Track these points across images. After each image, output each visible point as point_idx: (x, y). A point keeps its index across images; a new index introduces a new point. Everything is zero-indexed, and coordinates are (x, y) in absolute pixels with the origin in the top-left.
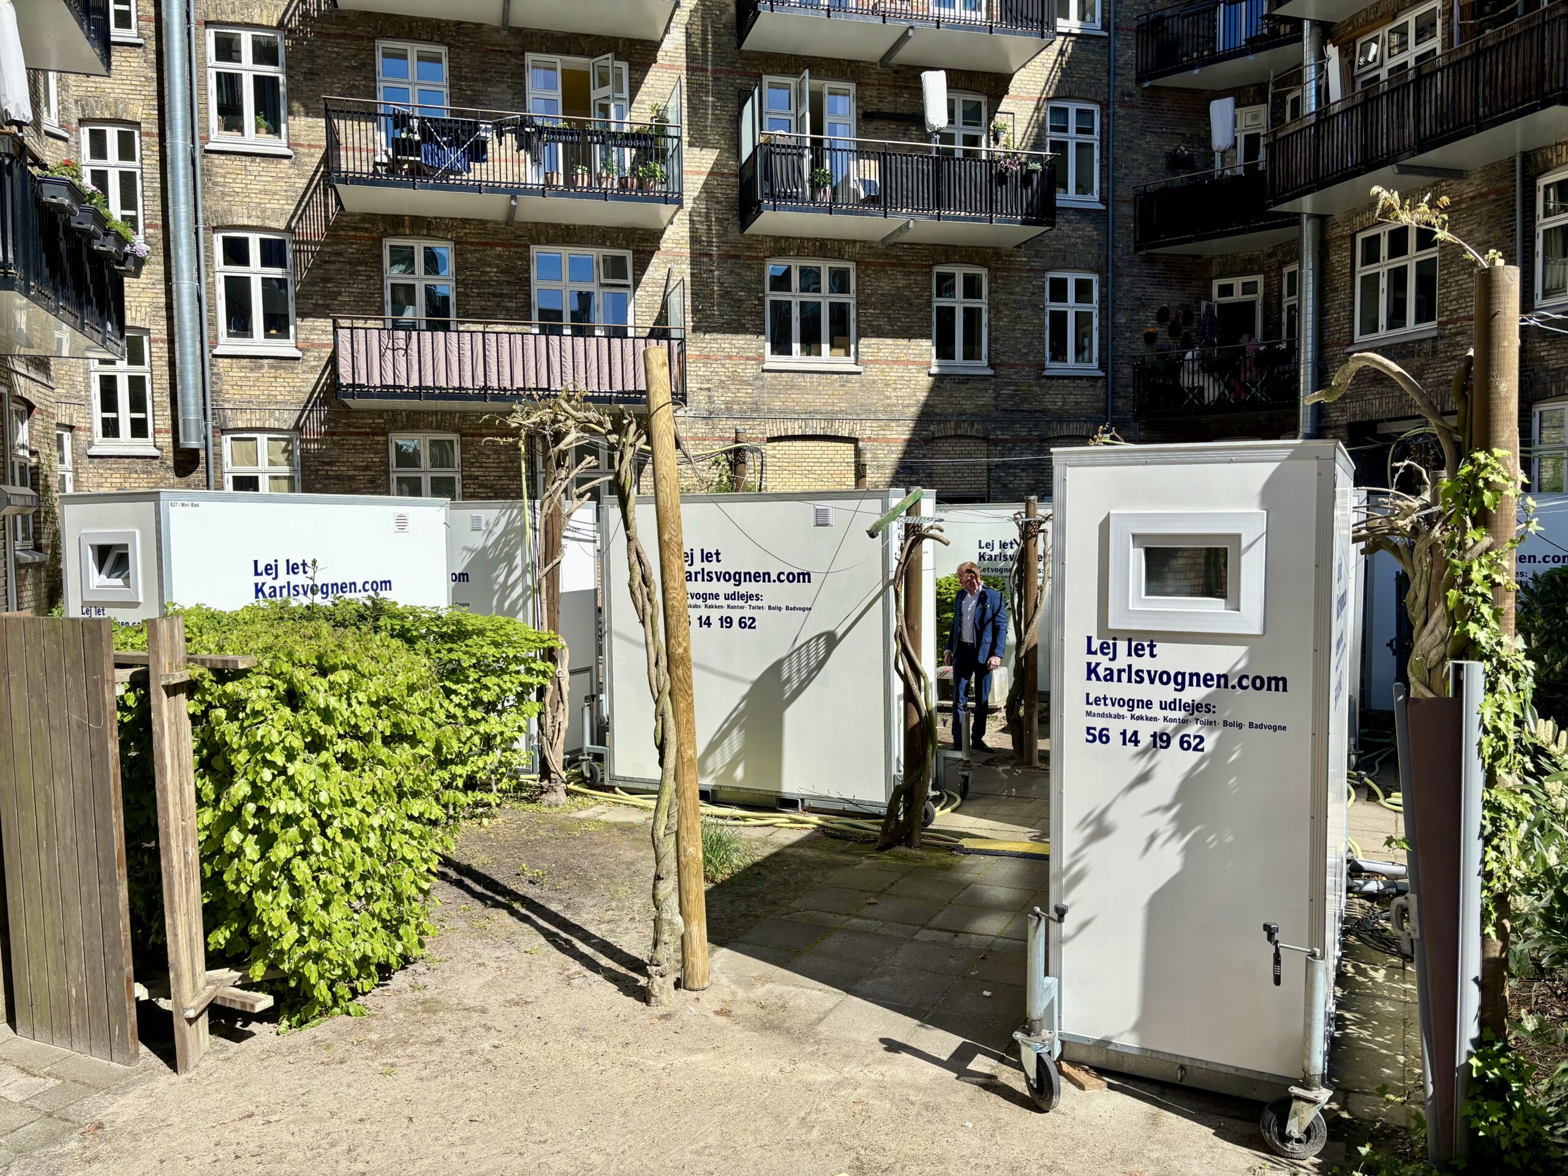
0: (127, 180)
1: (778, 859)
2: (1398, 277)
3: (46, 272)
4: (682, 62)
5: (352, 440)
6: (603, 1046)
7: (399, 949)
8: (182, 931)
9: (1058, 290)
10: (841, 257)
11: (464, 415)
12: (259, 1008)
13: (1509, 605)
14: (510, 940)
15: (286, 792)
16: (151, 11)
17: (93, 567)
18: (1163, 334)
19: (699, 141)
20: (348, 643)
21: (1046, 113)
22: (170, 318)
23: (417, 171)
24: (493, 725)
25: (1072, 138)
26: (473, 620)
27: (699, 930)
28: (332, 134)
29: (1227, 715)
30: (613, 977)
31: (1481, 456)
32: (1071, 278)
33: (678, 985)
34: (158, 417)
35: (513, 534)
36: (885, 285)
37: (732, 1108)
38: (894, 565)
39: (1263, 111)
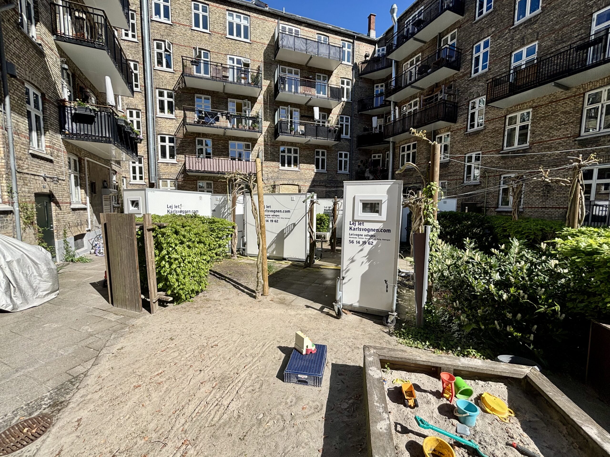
0: (138, 123)
1: (283, 270)
2: (408, 155)
3: (119, 140)
4: (263, 102)
5: (189, 182)
6: (246, 308)
7: (201, 288)
8: (152, 283)
9: (341, 155)
10: (296, 146)
11: (214, 177)
12: (169, 300)
13: (436, 214)
14: (225, 286)
15: (175, 253)
16: (143, 84)
17: (130, 205)
18: (362, 165)
19: (266, 120)
20: (189, 221)
21: (339, 118)
22: (148, 154)
23: (203, 123)
24: (221, 242)
25: (344, 123)
26: (217, 219)
27: (267, 283)
28: (185, 114)
29: (378, 237)
30: (247, 293)
31: (432, 183)
32: (343, 153)
33: (262, 295)
34: (145, 175)
35: (226, 201)
36: (305, 153)
37: (274, 319)
38: (308, 209)
39: (383, 120)
